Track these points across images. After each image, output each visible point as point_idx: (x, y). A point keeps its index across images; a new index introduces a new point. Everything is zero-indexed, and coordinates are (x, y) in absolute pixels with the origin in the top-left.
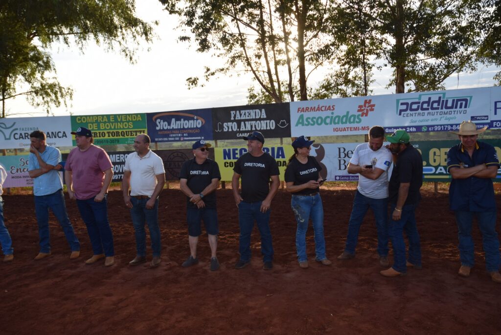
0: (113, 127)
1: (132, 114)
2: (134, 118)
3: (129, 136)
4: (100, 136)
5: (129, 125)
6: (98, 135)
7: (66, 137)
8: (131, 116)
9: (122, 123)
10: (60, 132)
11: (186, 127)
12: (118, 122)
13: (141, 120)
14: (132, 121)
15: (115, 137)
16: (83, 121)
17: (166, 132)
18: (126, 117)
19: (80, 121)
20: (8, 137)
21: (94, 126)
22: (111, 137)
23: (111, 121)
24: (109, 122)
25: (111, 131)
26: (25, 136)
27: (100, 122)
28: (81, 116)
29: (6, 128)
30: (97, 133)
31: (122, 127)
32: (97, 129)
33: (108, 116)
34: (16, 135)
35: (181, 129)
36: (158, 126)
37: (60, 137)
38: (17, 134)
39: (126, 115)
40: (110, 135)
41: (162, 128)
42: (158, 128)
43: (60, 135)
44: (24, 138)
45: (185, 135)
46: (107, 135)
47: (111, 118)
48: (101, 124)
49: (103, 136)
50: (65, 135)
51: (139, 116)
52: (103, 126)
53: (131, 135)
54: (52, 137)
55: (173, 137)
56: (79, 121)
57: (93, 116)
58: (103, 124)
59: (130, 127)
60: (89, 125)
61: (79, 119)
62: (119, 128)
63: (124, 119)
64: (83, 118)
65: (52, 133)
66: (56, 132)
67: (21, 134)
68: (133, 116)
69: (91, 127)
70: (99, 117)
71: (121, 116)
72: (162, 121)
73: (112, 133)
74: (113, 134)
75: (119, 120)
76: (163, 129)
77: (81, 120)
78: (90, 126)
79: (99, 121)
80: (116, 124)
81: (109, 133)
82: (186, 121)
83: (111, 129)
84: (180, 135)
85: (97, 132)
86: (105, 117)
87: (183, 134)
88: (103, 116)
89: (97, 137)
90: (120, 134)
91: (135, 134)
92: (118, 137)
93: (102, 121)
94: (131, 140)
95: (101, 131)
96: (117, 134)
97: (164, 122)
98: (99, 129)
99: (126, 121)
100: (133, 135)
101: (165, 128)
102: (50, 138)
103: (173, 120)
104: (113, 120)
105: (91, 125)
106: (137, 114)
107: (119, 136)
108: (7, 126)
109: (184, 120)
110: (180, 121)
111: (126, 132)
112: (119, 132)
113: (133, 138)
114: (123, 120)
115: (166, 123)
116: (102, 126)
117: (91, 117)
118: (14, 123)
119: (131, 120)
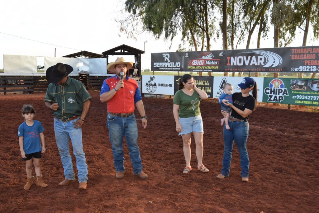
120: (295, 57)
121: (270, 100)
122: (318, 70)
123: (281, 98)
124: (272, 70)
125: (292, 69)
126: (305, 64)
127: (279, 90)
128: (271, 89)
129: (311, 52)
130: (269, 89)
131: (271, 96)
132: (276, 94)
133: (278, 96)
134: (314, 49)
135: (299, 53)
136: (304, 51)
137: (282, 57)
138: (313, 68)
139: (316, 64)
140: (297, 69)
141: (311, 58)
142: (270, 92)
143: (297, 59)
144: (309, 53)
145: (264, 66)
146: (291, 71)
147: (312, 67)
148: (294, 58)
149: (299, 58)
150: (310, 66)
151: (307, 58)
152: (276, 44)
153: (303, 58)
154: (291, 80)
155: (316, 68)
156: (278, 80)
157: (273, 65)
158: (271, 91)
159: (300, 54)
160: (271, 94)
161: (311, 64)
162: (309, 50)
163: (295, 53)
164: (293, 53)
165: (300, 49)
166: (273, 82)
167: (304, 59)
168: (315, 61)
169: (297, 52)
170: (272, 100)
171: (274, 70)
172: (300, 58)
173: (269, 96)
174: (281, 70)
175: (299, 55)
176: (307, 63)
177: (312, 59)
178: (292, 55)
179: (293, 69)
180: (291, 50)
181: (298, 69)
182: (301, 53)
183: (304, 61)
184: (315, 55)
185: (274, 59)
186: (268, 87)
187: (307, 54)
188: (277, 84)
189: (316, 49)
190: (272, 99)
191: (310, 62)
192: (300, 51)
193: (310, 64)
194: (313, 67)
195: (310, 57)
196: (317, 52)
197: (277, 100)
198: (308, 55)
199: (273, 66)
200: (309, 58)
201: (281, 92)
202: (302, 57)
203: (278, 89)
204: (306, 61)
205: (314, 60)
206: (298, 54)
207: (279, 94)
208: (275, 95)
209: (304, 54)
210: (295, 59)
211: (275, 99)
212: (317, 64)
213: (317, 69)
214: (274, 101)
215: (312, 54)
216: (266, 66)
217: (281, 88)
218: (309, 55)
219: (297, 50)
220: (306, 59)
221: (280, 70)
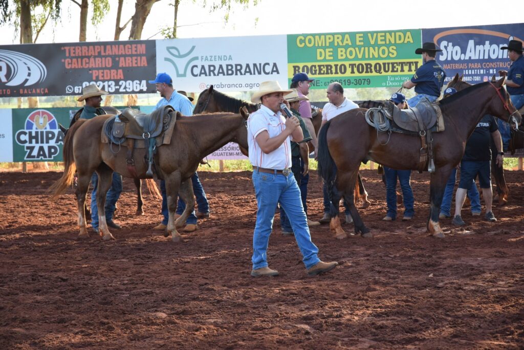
0: (360, 56)
1: (395, 32)
2: (400, 39)
3: (390, 73)
4: (336, 73)
5: (389, 52)
6: (334, 70)
7: (278, 73)
8: (393, 34)
9: (376, 48)
10: (268, 64)
11: (493, 57)
12: (369, 45)
13: (412, 42)
14: (395, 44)
15: (364, 74)
16: (308, 45)
17: (457, 66)
18: (385, 36)
19: (303, 44)
20: (181, 72)
21: (328, 54)
22: (357, 74)
23: (358, 43)
24: (354, 45)
25: (357, 63)
26: (210, 71)
27: (339, 46)
28: (305, 36)
29: (180, 56)
30: (331, 67)
31: (376, 56)
32: (332, 58)
33: (353, 35)
34: (195, 69)
35: (484, 60)
36: (442, 55)
37: (268, 74)
38: (196, 66)
39: (385, 32)
40: (355, 69)
41: (449, 59)
42: (442, 58)
43: (268, 69)
44: (208, 73)
45: (491, 71)
46: (349, 70)
47: (358, 39)
48: (339, 50)
49: (341, 73)
50: (275, 69)
51: (408, 34)
52: (343, 53)
53: (393, 71)
54: (254, 74)
55: (469, 75)
56: (301, 44)
57: (325, 35)
58: (344, 50)
59: (390, 55)
60: (319, 51)
61: (301, 40)
62: (371, 56)
63: (381, 40)
64: (308, 38)
65: (255, 65)
66: (260, 64)
67: (203, 67)
68: (398, 34)
69: (321, 56)
70: (336, 36)
71: (375, 35)
72: (450, 44)
73: (359, 65)
74: (360, 68)
75: (372, 42)
76: (453, 61)
77: (304, 41)
78: (321, 53)
79: (336, 44)
80: (367, 48)
81: (352, 66)
82: (495, 46)
83: (356, 58)
84: (482, 72)
85: (332, 64)
86: (347, 36)
87: (488, 70)
88: (343, 34)
89: (332, 73)
90: (373, 68)
91: (399, 68)
92: (369, 74)
93: (340, 44)
94: (392, 79)
95: (339, 63)
96: (367, 68)
97: (454, 46)
98: (335, 58)
99: (385, 45)
100: (397, 71)
101: (456, 58)
102: (251, 74)
103: (471, 43)
104: (360, 41)
105: (322, 50)
106: (404, 32)
107: (371, 72)
108: (182, 53)
109: (491, 44)
110: (484, 44)
111: (384, 64)
112: (371, 65)
113: (397, 76)
114: (380, 42)
115: (458, 48)
116: (341, 52)
117: (323, 37)
118: (194, 47)
119: (393, 42)
120: (71, 63)
121: (29, 156)
122: (118, 89)
123: (53, 150)
124: (26, 92)
125: (67, 88)
126: (94, 78)
127: (48, 133)
128: (30, 133)
129: (103, 54)
130: (25, 133)
131: (32, 148)
132: (42, 142)
133: (46, 146)
134: (108, 47)
135: (80, 55)
136: (88, 51)
137: (44, 64)
138: (109, 86)
139: (114, 76)
140: (79, 89)
141: (104, 66)
142: (28, 140)
143: (77, 67)
144: (99, 55)
145: (7, 84)
146: (67, 92)
147: (107, 82)
148: (70, 65)
149: (80, 66)
150: (103, 81)
151: (97, 66)
152: (28, 36)
153: (87, 65)
154: (70, 111)
155: (115, 85)
156: (43, 113)
157: (26, 80)
158: (31, 138)
159: (82, 57)
160: (31, 142)
161: (106, 78)
162: (99, 50)
163: (72, 55)
164: (67, 54)
165: (80, 48)
166: (32, 118)
167: (90, 67)
168: (112, 71)
169: (74, 53)
170: (34, 157)
171: (31, 91)
172: (82, 65)
173: (28, 148)
174: (46, 91)
175: (79, 60)
176: (97, 75)
177: (106, 68)
178: (65, 59)
179: (70, 88)
180: (63, 48)
181: (81, 87)
182: (84, 55)
183: (90, 72)
184: (110, 59)
185: (29, 69)
186: (24, 129)
187: (95, 57)
188: (41, 120)
189: (112, 48)
190: (35, 153)
191: (103, 73)
192: (81, 51)
193: (103, 76)
194: (110, 83)
195: (102, 62)
196: (114, 54)
197: (44, 155)
198: (97, 59)
199: (27, 84)
200: (100, 66)
201: (52, 138)
202: (86, 63)
203: (45, 131)
204: (94, 71)
205: (110, 69)
206: (77, 58)
207: (47, 142)
208: (40, 145)
209: (89, 57)
210: (73, 67)
211: (41, 153)
212: (115, 78)
213: (118, 87)
214: (38, 157)
215: (106, 57)
216: (11, 84)
217: (51, 128)
218: (100, 59)
219: (74, 49)
220: (94, 67)
221: (44, 91)
